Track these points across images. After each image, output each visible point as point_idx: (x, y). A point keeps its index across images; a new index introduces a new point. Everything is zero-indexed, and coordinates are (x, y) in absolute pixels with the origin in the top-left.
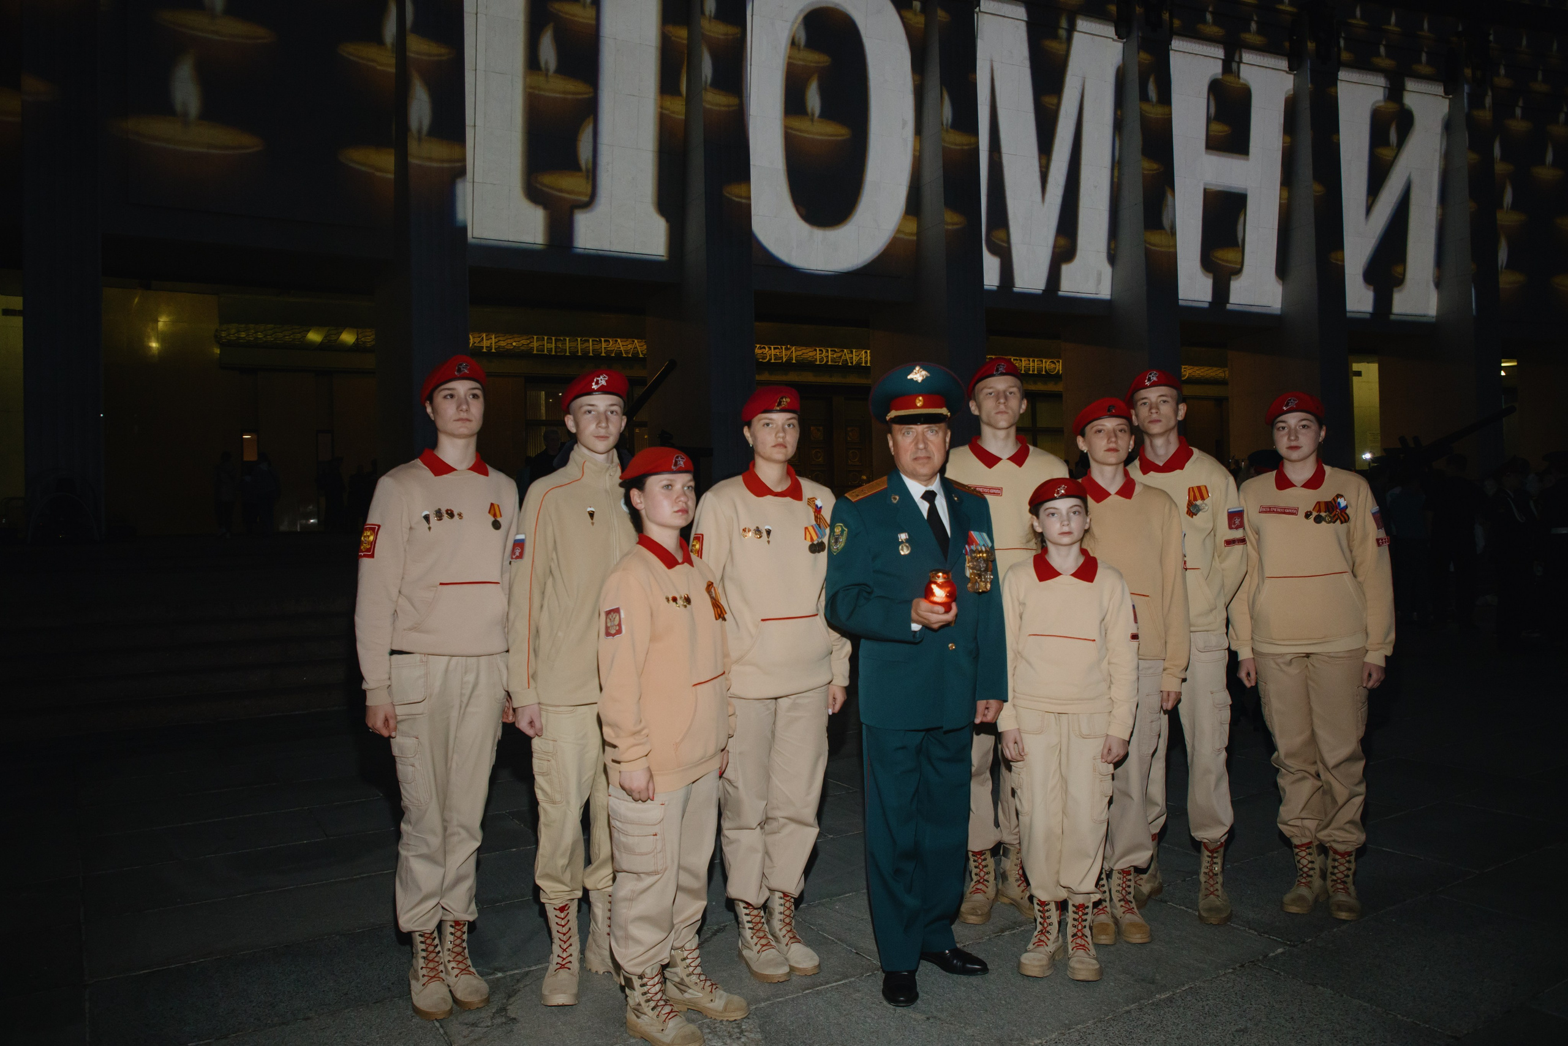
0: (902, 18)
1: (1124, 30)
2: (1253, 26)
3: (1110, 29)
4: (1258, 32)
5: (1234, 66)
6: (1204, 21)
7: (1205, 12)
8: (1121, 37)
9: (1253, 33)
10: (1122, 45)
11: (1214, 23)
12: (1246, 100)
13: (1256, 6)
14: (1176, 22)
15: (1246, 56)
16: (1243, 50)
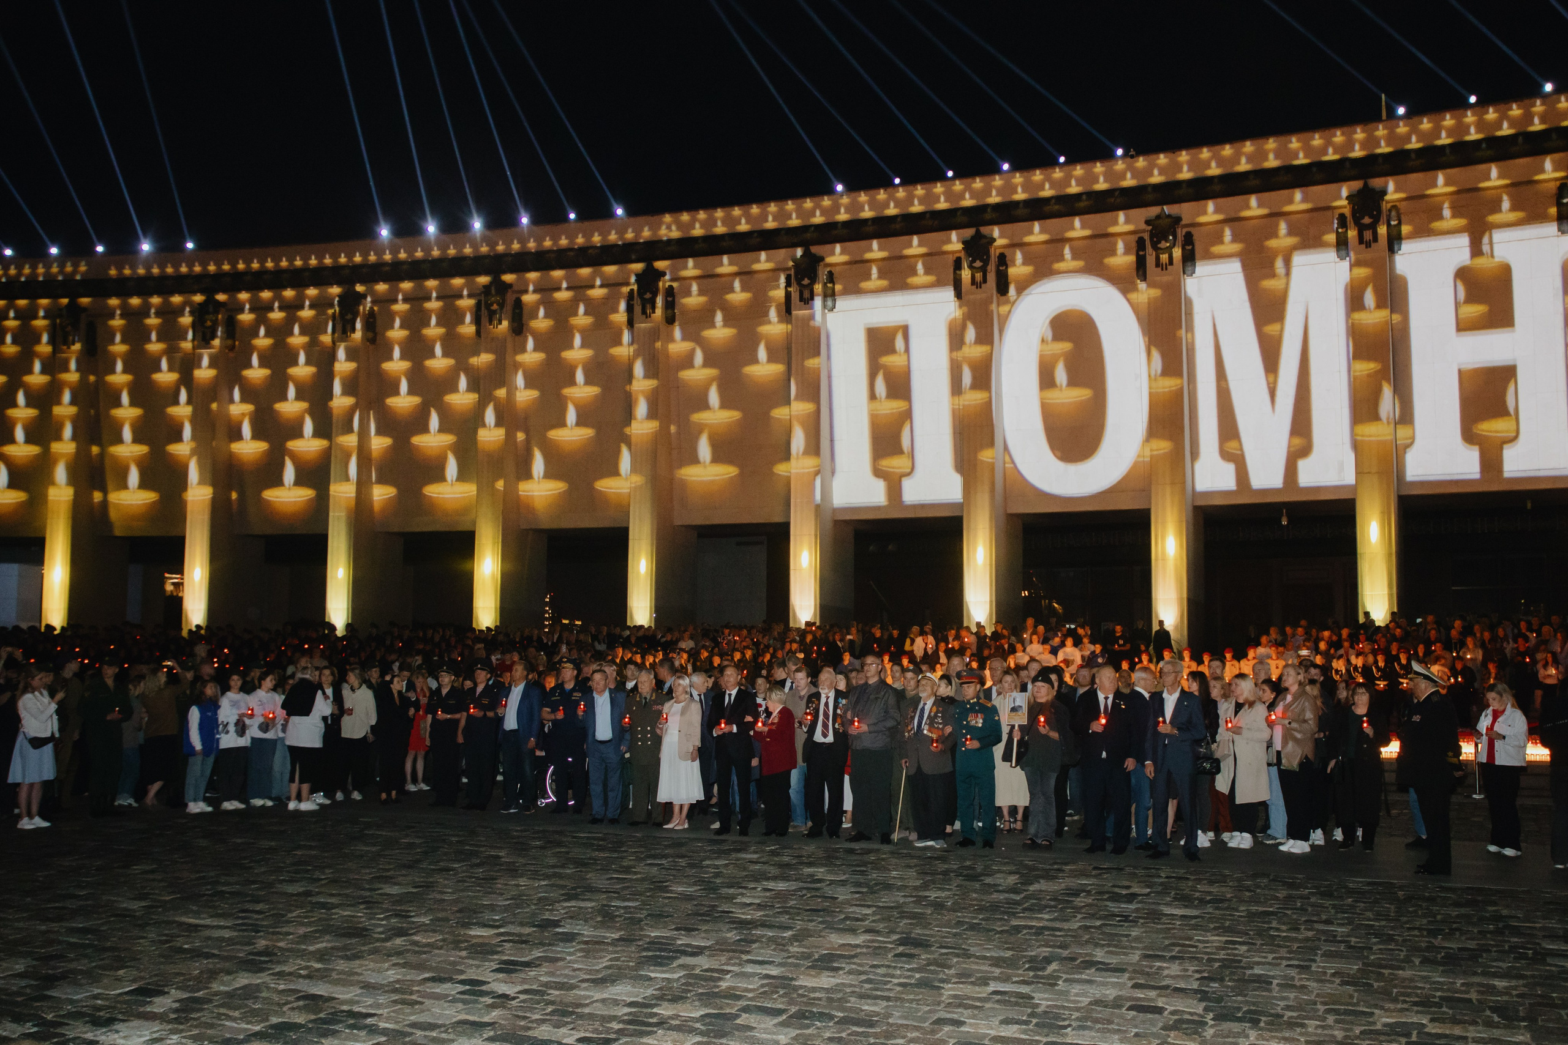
0: (1129, 301)
1: (1343, 253)
2: (1506, 204)
3: (1331, 255)
4: (1514, 208)
5: (1486, 248)
6: (1440, 217)
7: (1442, 209)
8: (1342, 258)
9: (1506, 211)
10: (1346, 264)
11: (1454, 216)
12: (1504, 275)
13: (1506, 186)
14: (1405, 229)
15: (1498, 236)
16: (1494, 231)
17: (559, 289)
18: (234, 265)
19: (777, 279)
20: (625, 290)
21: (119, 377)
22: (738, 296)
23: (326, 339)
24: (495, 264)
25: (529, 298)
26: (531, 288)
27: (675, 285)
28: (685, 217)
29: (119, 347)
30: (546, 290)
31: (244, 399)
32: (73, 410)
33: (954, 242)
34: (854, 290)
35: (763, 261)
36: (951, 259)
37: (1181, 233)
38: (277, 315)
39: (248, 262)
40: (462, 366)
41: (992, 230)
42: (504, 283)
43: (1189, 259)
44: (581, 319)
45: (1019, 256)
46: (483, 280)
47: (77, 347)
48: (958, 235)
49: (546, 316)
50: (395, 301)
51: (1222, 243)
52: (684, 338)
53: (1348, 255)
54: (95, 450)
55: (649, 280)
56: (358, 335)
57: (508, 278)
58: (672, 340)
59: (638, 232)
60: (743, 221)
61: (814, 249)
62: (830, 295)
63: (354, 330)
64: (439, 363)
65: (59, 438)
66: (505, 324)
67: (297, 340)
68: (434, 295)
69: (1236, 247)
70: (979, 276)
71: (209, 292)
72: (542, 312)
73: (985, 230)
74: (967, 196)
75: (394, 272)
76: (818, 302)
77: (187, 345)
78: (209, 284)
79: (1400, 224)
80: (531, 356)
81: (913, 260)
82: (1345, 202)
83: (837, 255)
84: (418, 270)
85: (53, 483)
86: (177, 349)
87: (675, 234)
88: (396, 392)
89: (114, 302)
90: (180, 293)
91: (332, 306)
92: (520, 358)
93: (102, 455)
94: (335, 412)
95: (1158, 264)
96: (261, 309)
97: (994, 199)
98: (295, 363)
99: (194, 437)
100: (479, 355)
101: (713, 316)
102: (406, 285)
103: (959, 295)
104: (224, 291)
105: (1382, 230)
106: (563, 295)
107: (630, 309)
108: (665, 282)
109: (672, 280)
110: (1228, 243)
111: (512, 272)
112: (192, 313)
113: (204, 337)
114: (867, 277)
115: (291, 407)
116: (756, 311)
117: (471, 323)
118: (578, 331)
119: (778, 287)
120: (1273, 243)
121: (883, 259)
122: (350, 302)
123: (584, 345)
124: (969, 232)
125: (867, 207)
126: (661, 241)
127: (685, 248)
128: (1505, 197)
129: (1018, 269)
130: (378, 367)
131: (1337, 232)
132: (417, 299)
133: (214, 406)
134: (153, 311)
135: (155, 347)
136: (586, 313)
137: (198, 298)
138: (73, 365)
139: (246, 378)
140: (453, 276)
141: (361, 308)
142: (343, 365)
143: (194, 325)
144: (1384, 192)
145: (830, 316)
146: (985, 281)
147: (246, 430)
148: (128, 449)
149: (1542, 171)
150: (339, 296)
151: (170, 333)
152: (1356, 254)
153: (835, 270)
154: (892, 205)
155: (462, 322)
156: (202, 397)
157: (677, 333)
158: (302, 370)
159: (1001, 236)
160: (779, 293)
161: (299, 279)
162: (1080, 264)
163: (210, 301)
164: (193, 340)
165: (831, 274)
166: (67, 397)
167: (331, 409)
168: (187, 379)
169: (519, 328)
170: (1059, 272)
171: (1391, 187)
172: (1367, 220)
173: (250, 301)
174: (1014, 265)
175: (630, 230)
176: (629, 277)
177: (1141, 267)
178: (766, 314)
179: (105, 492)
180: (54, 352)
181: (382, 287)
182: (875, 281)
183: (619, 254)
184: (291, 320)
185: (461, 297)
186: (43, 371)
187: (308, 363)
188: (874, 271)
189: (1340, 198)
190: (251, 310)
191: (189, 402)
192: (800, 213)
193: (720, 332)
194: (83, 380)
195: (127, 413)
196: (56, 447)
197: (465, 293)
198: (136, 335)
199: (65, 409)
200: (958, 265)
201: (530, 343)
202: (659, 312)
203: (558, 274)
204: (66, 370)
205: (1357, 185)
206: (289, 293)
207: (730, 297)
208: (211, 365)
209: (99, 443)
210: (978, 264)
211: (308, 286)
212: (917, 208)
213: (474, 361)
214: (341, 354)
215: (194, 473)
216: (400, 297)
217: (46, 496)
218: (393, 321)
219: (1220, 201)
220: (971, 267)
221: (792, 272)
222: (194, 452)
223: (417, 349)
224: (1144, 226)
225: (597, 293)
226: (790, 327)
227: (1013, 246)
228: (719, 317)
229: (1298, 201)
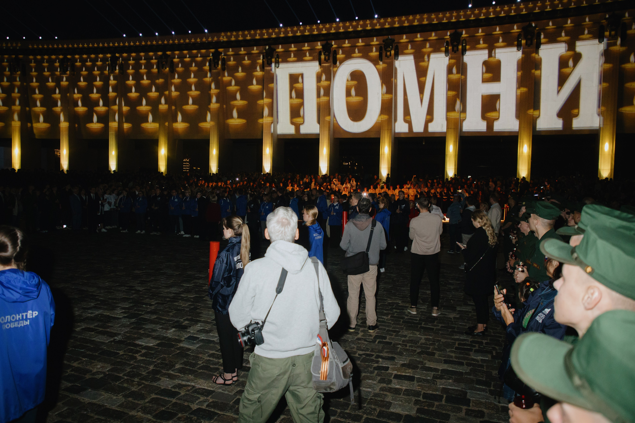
0: (376, 68)
1: (447, 54)
2: (501, 40)
3: (443, 55)
4: (503, 42)
5: (493, 55)
6: (479, 44)
7: (479, 41)
8: (446, 56)
9: (501, 42)
10: (448, 58)
11: (484, 43)
12: (498, 64)
13: (501, 34)
14: (468, 47)
15: (497, 51)
16: (496, 49)
17: (186, 57)
18: (73, 45)
19: (260, 56)
20: (208, 58)
21: (35, 84)
22: (247, 62)
23: (106, 72)
24: (164, 48)
25: (176, 60)
26: (176, 57)
27: (225, 57)
28: (229, 34)
29: (34, 73)
30: (182, 57)
31: (78, 93)
32: (19, 95)
33: (319, 46)
34: (285, 61)
35: (255, 50)
36: (318, 51)
37: (394, 45)
38: (89, 64)
39: (78, 45)
40: (153, 83)
41: (332, 42)
42: (167, 54)
43: (397, 55)
44: (194, 68)
45: (340, 51)
46: (160, 53)
47: (19, 73)
48: (320, 43)
49: (182, 67)
50: (130, 60)
51: (408, 49)
52: (228, 76)
53: (448, 55)
54: (27, 109)
55: (216, 55)
56: (117, 71)
57: (168, 53)
58: (224, 76)
59: (213, 38)
60: (248, 36)
61: (272, 46)
62: (277, 63)
63: (116, 70)
64: (145, 81)
65: (14, 104)
66: (168, 69)
67: (96, 72)
68: (143, 58)
69: (412, 51)
70: (327, 57)
71: (65, 55)
72: (180, 65)
73: (329, 42)
74: (324, 30)
75: (129, 50)
76: (273, 65)
77: (58, 73)
78: (65, 52)
79: (466, 45)
80: (177, 80)
81: (305, 51)
82: (448, 37)
83: (280, 49)
84: (137, 49)
85: (13, 120)
86: (55, 75)
87: (225, 39)
88: (131, 92)
89: (31, 57)
90: (55, 55)
91: (108, 61)
92: (173, 81)
93: (30, 111)
94: (110, 98)
95: (386, 55)
96: (83, 61)
97: (333, 31)
98: (96, 80)
99: (62, 105)
100: (159, 79)
101: (238, 68)
102: (134, 54)
103: (320, 64)
104: (70, 55)
105: (460, 47)
106: (187, 59)
107: (210, 65)
108: (222, 56)
109: (224, 55)
110: (410, 49)
111: (170, 51)
112: (59, 62)
113: (63, 71)
114: (290, 57)
115: (95, 95)
116: (252, 67)
117: (156, 68)
118: (193, 72)
119: (260, 59)
120: (424, 50)
121: (295, 51)
122: (114, 60)
123: (194, 77)
124: (324, 42)
125: (290, 33)
126: (220, 42)
127: (228, 45)
128: (501, 38)
129: (340, 56)
130: (125, 83)
131: (446, 48)
132: (137, 59)
133: (68, 95)
134: (45, 61)
135: (46, 73)
136: (195, 66)
137: (61, 57)
138: (18, 79)
139: (79, 85)
140: (150, 52)
141: (118, 62)
142: (112, 81)
143: (60, 66)
144: (462, 34)
145: (277, 70)
146: (329, 59)
147: (80, 103)
148: (39, 109)
149: (513, 29)
150: (110, 57)
151: (52, 69)
152: (451, 55)
153: (280, 54)
154: (299, 32)
155: (153, 68)
156: (63, 91)
157: (226, 74)
158: (98, 83)
159: (335, 44)
160: (260, 61)
161: (97, 51)
162: (361, 55)
163: (65, 57)
164: (60, 71)
165: (278, 55)
166: (16, 90)
167: (109, 97)
168: (58, 85)
169: (173, 71)
170: (353, 57)
171: (464, 32)
172: (455, 43)
173: (79, 58)
174: (339, 54)
175: (210, 38)
176: (210, 54)
177: (380, 57)
178: (256, 68)
179: (32, 124)
180: (11, 74)
181: (125, 55)
182: (292, 58)
183: (207, 46)
184: (94, 65)
185: (152, 59)
186: (7, 81)
187: (100, 81)
188: (292, 55)
189: (447, 35)
190: (80, 62)
191: (59, 93)
192: (268, 33)
193: (240, 74)
194: (22, 84)
195: (38, 96)
196: (14, 108)
197: (154, 58)
198: (40, 69)
199: (16, 94)
200: (320, 54)
201: (176, 76)
202: (220, 66)
203: (185, 52)
204: (16, 81)
205: (453, 31)
206: (93, 56)
207: (244, 62)
208: (66, 81)
209: (29, 107)
210: (327, 53)
211: (99, 54)
212: (307, 33)
213: (157, 81)
214: (112, 78)
215: (62, 118)
216: (131, 58)
217: (11, 124)
218: (129, 67)
219: (407, 35)
220: (324, 54)
221: (265, 54)
222: (62, 110)
223: (138, 77)
224: (382, 42)
225: (199, 59)
226: (264, 73)
227: (340, 47)
228: (240, 69)
229: (433, 36)
